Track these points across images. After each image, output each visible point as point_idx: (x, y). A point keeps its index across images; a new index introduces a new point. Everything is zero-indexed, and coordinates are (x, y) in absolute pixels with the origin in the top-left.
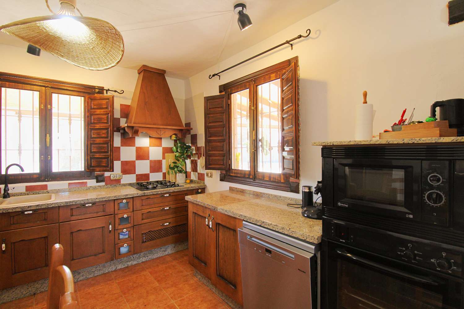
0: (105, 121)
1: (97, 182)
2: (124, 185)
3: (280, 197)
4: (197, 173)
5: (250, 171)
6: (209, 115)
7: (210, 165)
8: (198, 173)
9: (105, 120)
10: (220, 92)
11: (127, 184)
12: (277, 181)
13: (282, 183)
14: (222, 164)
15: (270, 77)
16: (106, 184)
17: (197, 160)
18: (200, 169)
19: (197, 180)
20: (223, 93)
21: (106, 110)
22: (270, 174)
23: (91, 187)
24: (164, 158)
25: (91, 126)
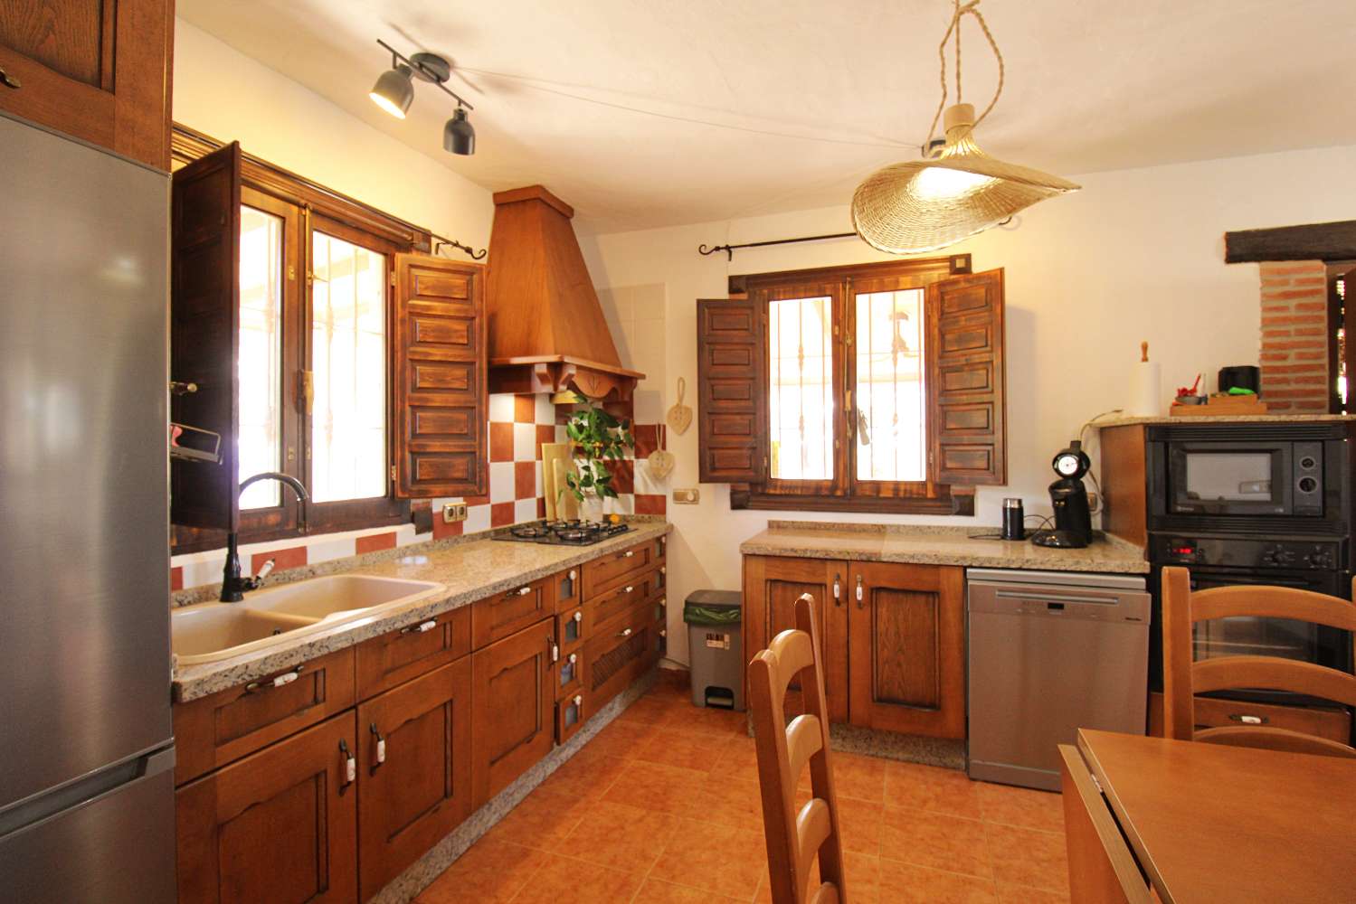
0: (461, 341)
1: (418, 532)
2: (473, 538)
3: (929, 527)
4: (631, 498)
5: (835, 481)
6: (712, 347)
7: (714, 469)
8: (637, 497)
9: (462, 337)
10: (732, 290)
11: (476, 535)
12: (915, 496)
13: (931, 499)
14: (748, 466)
15: (897, 282)
16: (435, 537)
17: (632, 462)
18: (645, 482)
19: (633, 512)
20: (744, 296)
21: (466, 307)
22: (897, 484)
23: (407, 547)
24: (540, 457)
25: (415, 353)
